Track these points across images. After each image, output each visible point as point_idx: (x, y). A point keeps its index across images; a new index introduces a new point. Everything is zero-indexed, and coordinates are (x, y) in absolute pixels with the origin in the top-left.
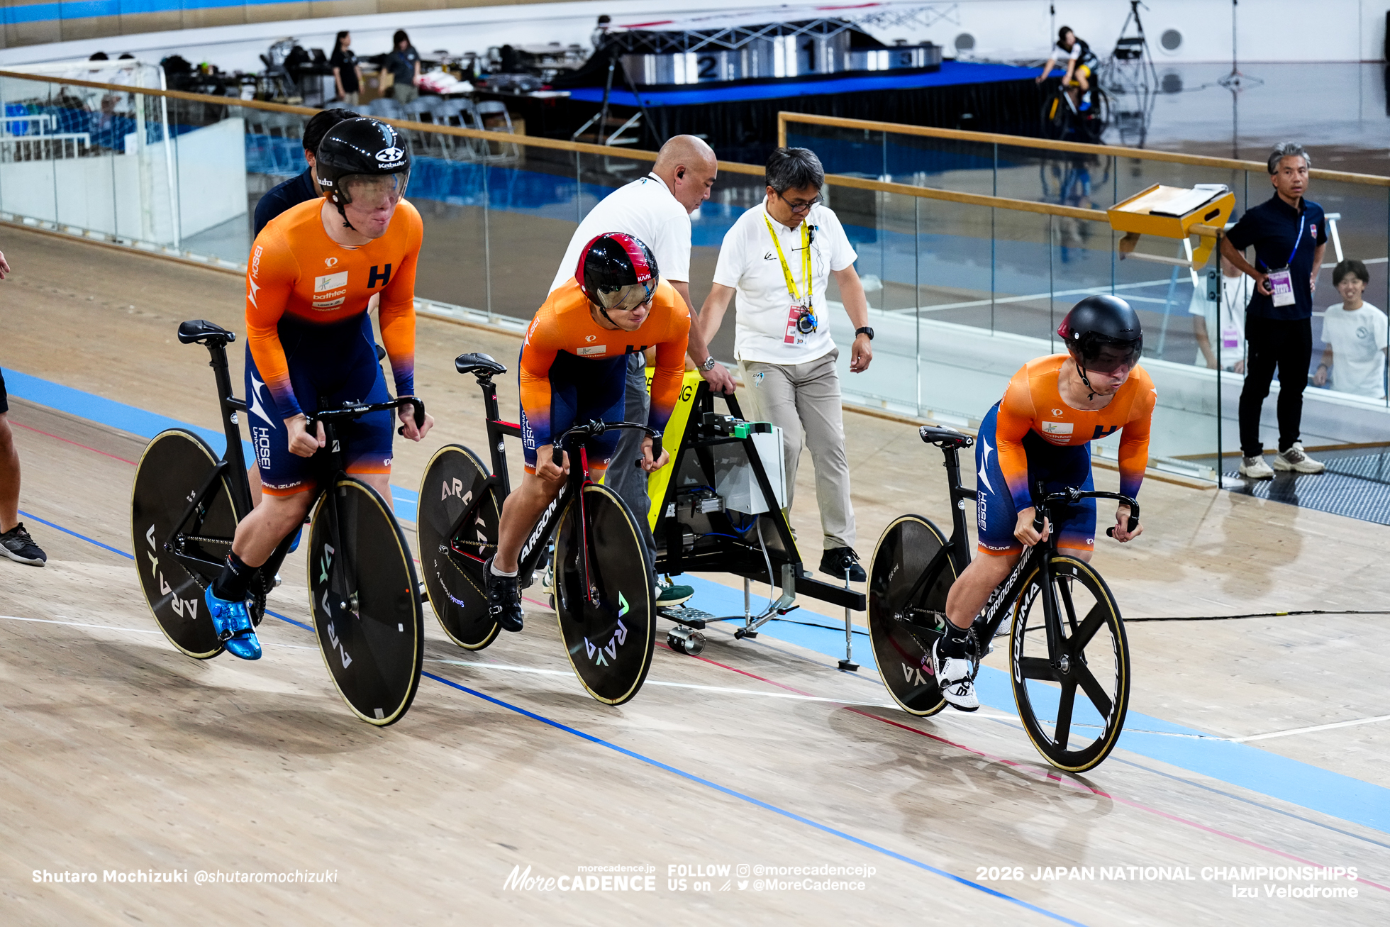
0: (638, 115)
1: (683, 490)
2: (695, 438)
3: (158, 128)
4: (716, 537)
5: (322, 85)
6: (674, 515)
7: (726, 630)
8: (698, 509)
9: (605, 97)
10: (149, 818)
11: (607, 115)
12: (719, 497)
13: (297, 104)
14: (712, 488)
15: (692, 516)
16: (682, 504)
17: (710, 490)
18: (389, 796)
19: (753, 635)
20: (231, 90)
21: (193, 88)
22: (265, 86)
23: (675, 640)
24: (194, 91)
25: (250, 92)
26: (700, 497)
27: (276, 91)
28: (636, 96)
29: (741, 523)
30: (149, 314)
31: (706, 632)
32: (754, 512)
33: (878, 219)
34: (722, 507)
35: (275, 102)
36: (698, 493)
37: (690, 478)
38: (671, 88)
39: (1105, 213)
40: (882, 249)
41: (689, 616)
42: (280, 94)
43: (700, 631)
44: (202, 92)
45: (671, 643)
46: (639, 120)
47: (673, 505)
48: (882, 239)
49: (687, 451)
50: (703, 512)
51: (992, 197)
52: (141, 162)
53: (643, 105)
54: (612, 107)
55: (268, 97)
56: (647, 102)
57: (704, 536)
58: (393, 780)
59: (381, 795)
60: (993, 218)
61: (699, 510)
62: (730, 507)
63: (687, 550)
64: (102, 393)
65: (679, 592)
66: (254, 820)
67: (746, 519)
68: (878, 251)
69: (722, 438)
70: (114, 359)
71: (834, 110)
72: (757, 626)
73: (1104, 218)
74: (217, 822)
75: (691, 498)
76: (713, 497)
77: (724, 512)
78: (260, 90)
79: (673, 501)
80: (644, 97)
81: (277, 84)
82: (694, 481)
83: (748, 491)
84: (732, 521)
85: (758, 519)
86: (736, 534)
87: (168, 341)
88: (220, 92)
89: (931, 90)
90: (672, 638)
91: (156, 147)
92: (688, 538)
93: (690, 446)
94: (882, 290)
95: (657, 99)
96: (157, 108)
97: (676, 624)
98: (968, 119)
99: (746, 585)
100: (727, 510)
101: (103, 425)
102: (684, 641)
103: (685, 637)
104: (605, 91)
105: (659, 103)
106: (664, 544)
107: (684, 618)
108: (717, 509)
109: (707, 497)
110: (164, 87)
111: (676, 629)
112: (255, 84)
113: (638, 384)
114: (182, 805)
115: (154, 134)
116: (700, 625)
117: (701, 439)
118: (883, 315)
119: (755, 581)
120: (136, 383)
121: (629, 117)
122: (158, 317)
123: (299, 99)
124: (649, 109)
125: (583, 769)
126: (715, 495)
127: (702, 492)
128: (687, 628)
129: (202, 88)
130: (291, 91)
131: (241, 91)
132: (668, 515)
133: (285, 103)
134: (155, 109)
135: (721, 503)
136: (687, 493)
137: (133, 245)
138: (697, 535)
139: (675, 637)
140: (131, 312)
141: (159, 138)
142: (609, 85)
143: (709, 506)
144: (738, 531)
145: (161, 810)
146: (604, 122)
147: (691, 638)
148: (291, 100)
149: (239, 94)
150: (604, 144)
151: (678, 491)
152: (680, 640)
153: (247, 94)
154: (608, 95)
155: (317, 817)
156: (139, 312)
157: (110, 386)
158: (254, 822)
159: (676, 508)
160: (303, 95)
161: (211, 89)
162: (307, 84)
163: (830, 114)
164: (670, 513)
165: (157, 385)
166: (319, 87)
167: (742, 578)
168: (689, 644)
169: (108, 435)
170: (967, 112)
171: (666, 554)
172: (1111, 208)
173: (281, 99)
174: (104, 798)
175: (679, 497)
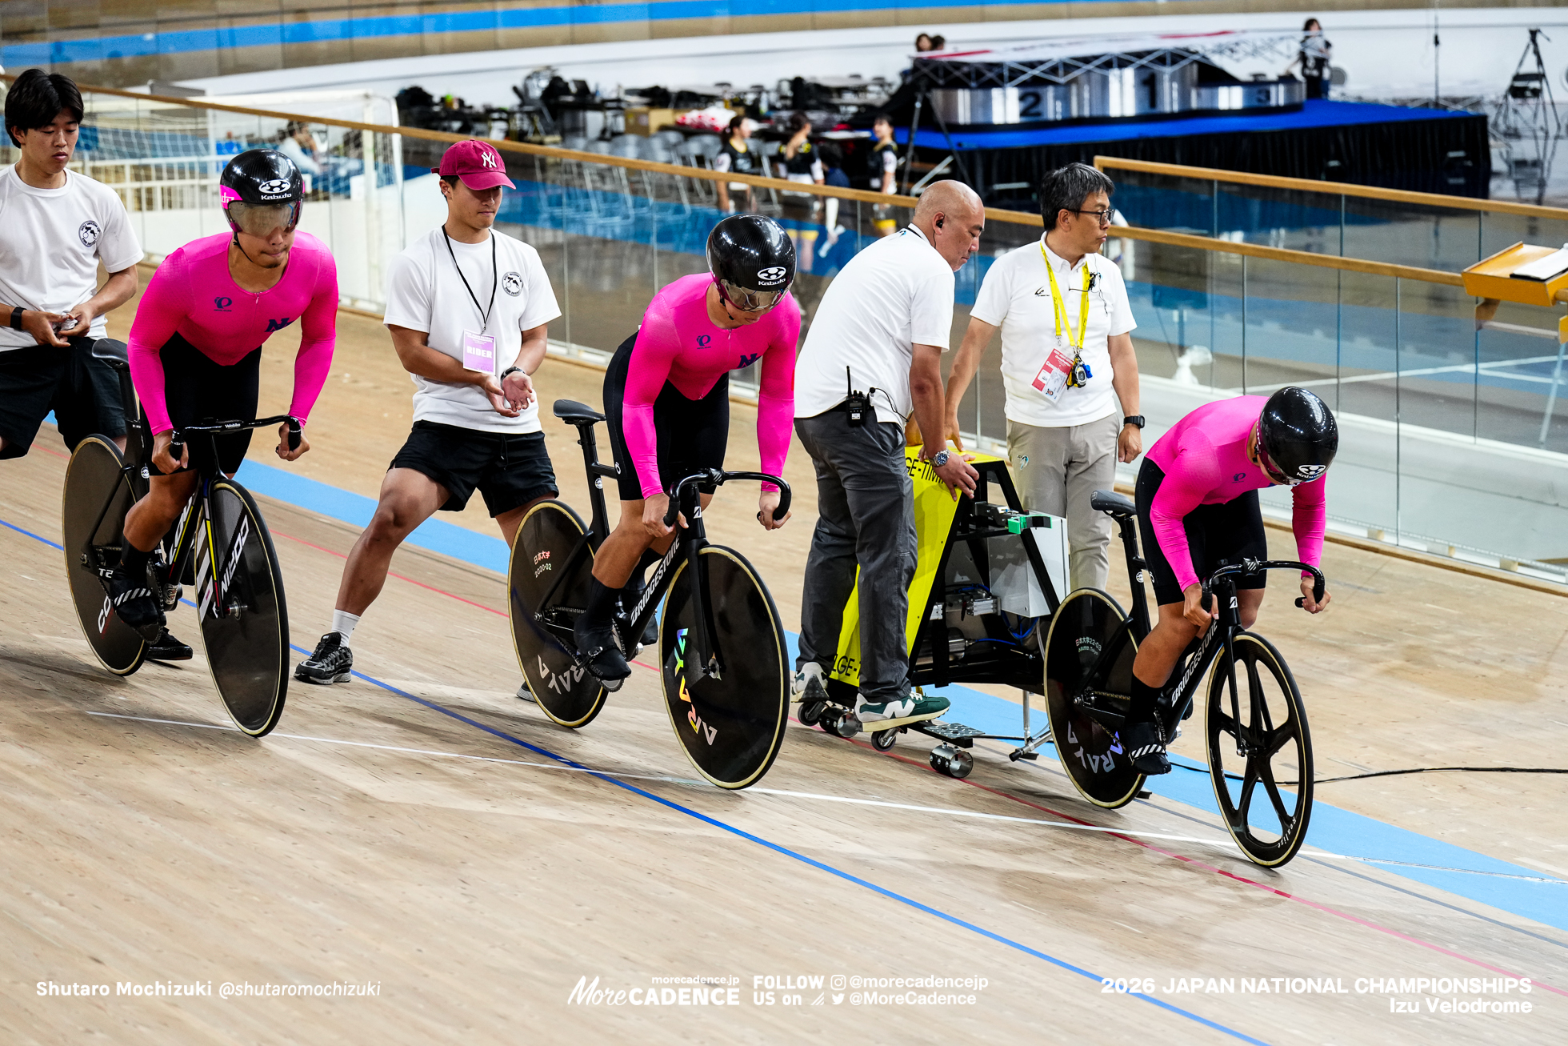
0: (949, 160)
1: (952, 589)
2: (965, 529)
3: (388, 170)
4: (992, 644)
5: (585, 120)
6: (941, 617)
7: (1000, 750)
8: (969, 611)
9: (910, 139)
10: (300, 944)
11: (913, 160)
12: (994, 597)
13: (555, 143)
14: (986, 586)
15: (962, 619)
16: (951, 605)
17: (984, 589)
18: (579, 925)
19: (1033, 757)
20: (479, 127)
21: (434, 124)
22: (518, 122)
23: (939, 761)
24: (435, 129)
25: (501, 130)
26: (972, 597)
27: (531, 130)
28: (947, 137)
29: (1019, 627)
30: (366, 384)
31: (973, 751)
32: (1032, 615)
33: (1209, 281)
34: (997, 608)
35: (529, 142)
36: (970, 593)
37: (961, 575)
38: (989, 128)
39: (1459, 275)
40: (1212, 317)
41: (955, 732)
42: (536, 132)
43: (967, 750)
44: (445, 129)
45: (934, 763)
46: (950, 165)
47: (940, 606)
48: (1212, 305)
49: (956, 544)
50: (975, 614)
51: (1339, 258)
52: (368, 208)
53: (955, 148)
54: (917, 149)
55: (521, 136)
56: (959, 145)
57: (977, 641)
58: (587, 908)
59: (570, 924)
60: (1339, 281)
61: (971, 612)
62: (1006, 609)
63: (956, 658)
64: (307, 473)
65: (935, 705)
66: (420, 948)
67: (1025, 623)
68: (1208, 318)
69: (996, 529)
70: (323, 435)
71: (1178, 157)
72: (1036, 746)
73: (1458, 282)
74: (378, 949)
75: (962, 597)
76: (987, 596)
77: (999, 614)
78: (513, 127)
79: (940, 601)
80: (955, 139)
81: (532, 121)
82: (966, 579)
83: (1027, 591)
84: (1009, 625)
85: (1038, 623)
86: (1013, 640)
87: (386, 415)
88: (465, 129)
89: (1291, 133)
90: (936, 757)
91: (388, 191)
92: (956, 644)
93: (960, 539)
94: (1212, 363)
95: (970, 142)
96: (387, 148)
97: (940, 742)
98: (1334, 167)
99: (1025, 698)
100: (1003, 612)
101: (304, 510)
102: (949, 761)
103: (950, 757)
104: (910, 131)
105: (973, 146)
106: (930, 651)
107: (950, 735)
108: (991, 611)
109: (980, 597)
110: (395, 123)
111: (940, 747)
112: (507, 121)
113: (895, 466)
114: (340, 930)
115: (384, 177)
116: (968, 743)
117: (972, 530)
118: (1211, 393)
119: (1035, 695)
120: (346, 463)
121: (938, 162)
122: (376, 388)
123: (557, 138)
124: (961, 153)
125: (809, 900)
126: (989, 595)
127: (974, 591)
128: (952, 746)
129: (446, 124)
130: (549, 129)
131: (490, 129)
132: (933, 617)
133: (541, 143)
134: (385, 148)
135: (995, 604)
136: (957, 592)
137: (353, 304)
138: (970, 640)
139: (939, 757)
140: (345, 381)
141: (390, 181)
142: (915, 125)
143: (982, 607)
144: (1016, 636)
145: (314, 936)
146: (908, 168)
147: (956, 757)
148: (548, 139)
149: (487, 132)
150: (908, 194)
151: (947, 589)
152: (944, 760)
153: (497, 133)
154: (914, 136)
155: (493, 947)
156: (355, 382)
157: (317, 465)
158: (420, 951)
159: (944, 609)
160: (564, 133)
161: (456, 125)
162: (567, 122)
163: (1174, 162)
164: (937, 613)
165: (370, 465)
166: (581, 125)
167: (1020, 691)
168: (955, 765)
169: (308, 521)
170: (1334, 159)
171: (931, 661)
172: (1465, 270)
173: (537, 138)
174: (252, 922)
175: (948, 597)
